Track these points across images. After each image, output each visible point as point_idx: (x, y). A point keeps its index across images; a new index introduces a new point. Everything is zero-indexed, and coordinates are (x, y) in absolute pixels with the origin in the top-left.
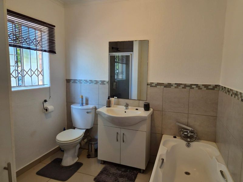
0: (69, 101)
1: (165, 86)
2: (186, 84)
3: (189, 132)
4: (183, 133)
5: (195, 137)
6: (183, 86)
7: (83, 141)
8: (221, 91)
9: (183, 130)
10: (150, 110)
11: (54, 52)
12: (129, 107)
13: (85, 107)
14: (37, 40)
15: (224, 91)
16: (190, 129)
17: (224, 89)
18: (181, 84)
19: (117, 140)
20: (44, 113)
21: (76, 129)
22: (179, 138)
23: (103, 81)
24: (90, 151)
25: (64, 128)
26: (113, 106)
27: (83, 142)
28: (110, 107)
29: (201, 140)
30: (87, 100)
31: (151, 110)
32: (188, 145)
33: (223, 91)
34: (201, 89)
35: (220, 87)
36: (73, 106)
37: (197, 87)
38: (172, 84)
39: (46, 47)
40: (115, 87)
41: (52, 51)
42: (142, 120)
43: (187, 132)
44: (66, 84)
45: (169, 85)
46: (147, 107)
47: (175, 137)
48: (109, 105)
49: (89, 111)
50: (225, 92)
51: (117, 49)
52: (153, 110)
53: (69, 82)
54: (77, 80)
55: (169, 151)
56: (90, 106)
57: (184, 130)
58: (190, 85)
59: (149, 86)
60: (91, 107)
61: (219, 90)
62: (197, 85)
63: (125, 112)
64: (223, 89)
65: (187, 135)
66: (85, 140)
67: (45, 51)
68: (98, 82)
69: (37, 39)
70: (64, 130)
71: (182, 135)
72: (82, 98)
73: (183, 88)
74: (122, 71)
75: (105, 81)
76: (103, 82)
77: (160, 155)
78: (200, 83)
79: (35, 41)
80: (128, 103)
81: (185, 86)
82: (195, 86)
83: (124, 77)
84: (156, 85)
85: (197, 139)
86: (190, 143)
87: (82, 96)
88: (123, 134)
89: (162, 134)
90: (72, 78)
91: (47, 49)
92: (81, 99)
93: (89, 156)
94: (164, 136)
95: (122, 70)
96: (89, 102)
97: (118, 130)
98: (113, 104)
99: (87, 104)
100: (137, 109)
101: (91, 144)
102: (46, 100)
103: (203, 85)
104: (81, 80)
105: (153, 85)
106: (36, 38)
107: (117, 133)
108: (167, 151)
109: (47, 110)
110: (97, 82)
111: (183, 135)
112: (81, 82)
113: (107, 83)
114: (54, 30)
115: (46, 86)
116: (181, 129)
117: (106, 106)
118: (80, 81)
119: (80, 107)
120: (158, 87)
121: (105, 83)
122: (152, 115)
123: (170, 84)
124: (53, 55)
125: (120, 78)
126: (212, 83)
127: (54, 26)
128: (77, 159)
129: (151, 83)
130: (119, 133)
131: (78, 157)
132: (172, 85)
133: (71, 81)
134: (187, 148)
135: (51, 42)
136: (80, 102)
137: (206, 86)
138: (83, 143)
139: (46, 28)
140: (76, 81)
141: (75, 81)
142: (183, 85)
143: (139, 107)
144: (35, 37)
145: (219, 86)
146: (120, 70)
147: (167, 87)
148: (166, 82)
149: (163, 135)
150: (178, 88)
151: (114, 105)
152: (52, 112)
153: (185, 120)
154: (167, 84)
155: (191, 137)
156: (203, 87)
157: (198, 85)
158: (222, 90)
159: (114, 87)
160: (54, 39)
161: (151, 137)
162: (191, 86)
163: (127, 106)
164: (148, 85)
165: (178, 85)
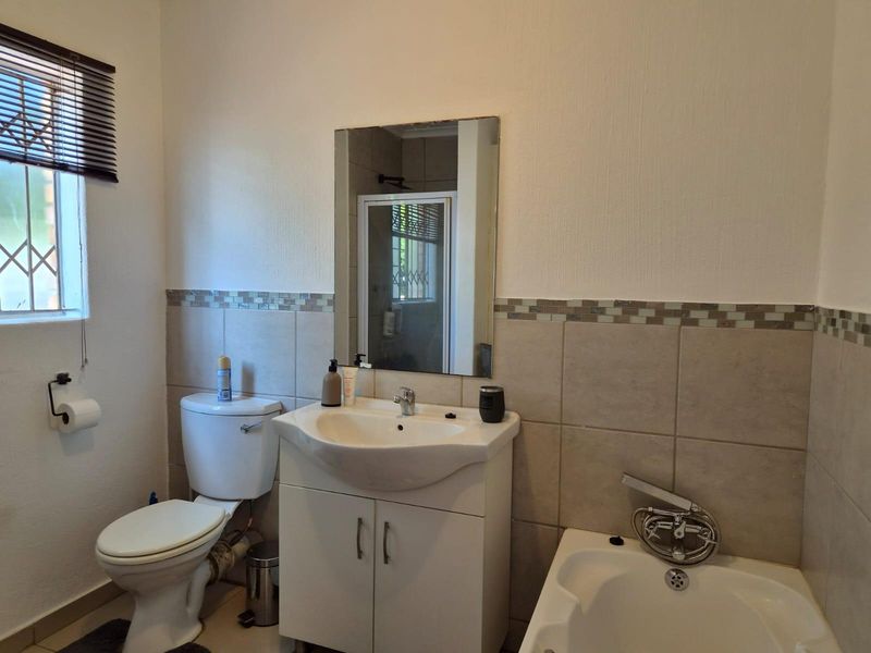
0: (179, 379)
1: (572, 312)
2: (663, 304)
3: (677, 519)
4: (653, 523)
5: (708, 541)
6: (651, 313)
7: (229, 550)
8: (825, 331)
9: (650, 509)
10: (508, 417)
11: (111, 177)
12: (416, 405)
13: (239, 405)
14: (29, 122)
15: (842, 333)
16: (685, 504)
17: (839, 322)
18: (643, 305)
19: (360, 554)
20: (58, 429)
21: (198, 498)
22: (638, 543)
23: (312, 295)
24: (253, 593)
25: (153, 494)
26: (350, 400)
27: (227, 555)
28: (339, 405)
29: (734, 555)
30: (249, 377)
31: (513, 418)
32: (677, 582)
33: (836, 332)
34: (732, 324)
35: (820, 316)
36: (188, 403)
37: (710, 317)
38: (600, 305)
39: (71, 152)
40: (392, 329)
41: (98, 169)
42: (466, 463)
43: (672, 519)
44: (165, 310)
45: (590, 311)
46: (493, 407)
47: (617, 541)
48: (333, 396)
49: (251, 422)
50: (849, 337)
51: (397, 182)
52: (522, 420)
53: (179, 304)
54: (209, 293)
55: (585, 609)
56: (260, 403)
57: (657, 511)
58: (679, 308)
59: (503, 315)
60: (263, 409)
61: (816, 329)
62: (712, 309)
63: (400, 428)
64: (833, 322)
65: (672, 532)
66: (240, 548)
67: (64, 167)
68: (293, 302)
69: (29, 118)
70: (153, 501)
71: (648, 534)
72: (227, 370)
73: (649, 321)
74: (423, 271)
75: (319, 296)
76: (312, 301)
77: (541, 636)
78: (726, 299)
79: (21, 123)
80: (414, 389)
81: (661, 312)
82: (704, 314)
83: (431, 294)
84: (531, 309)
85: (719, 553)
86: (687, 571)
87: (226, 362)
88: (387, 525)
89: (559, 526)
90: (192, 284)
91: (75, 160)
92: (219, 373)
93: (248, 620)
94: (569, 536)
95: (421, 265)
96: (259, 387)
97: (365, 509)
98: (352, 394)
99: (248, 392)
100: (451, 416)
101: (259, 566)
102: (67, 375)
103: (740, 308)
104: (227, 293)
105: (518, 309)
106: (27, 111)
107: (360, 520)
108: (578, 608)
109: (66, 418)
110: (288, 301)
111: (652, 534)
112: (227, 300)
113: (330, 303)
114: (112, 85)
115: (71, 316)
116: (644, 506)
117: (320, 403)
118: (221, 296)
119: (218, 408)
120: (540, 316)
121: (320, 302)
122: (517, 442)
123: (595, 303)
124: (103, 188)
125: (415, 296)
126: (783, 297)
127: (112, 69)
128: (197, 629)
129: (510, 301)
130: (368, 519)
131: (201, 619)
132: (602, 311)
133: (184, 299)
134: (670, 592)
135: (97, 131)
136: (219, 383)
137: (755, 313)
138: (227, 559)
139: (72, 72)
140: (208, 299)
141: (201, 297)
142: (649, 308)
143: (462, 406)
144: (20, 109)
145: (814, 310)
146: (414, 266)
147: (578, 319)
148: (574, 295)
149: (564, 528)
150: (627, 321)
151: (357, 395)
152: (93, 425)
153: (660, 466)
154: (580, 305)
155: (688, 544)
156: (742, 315)
157: (715, 307)
158: (830, 329)
159: (388, 330)
160: (109, 120)
161: (512, 539)
162: (685, 313)
163: (409, 400)
164: (497, 308)
165: (630, 308)
